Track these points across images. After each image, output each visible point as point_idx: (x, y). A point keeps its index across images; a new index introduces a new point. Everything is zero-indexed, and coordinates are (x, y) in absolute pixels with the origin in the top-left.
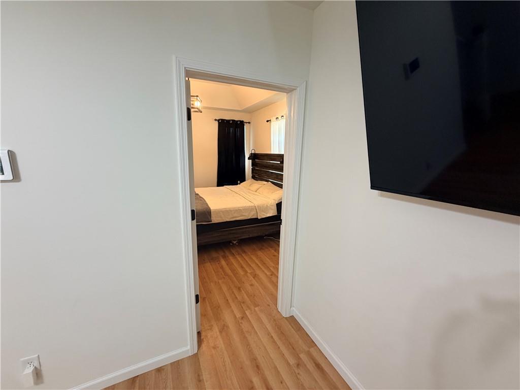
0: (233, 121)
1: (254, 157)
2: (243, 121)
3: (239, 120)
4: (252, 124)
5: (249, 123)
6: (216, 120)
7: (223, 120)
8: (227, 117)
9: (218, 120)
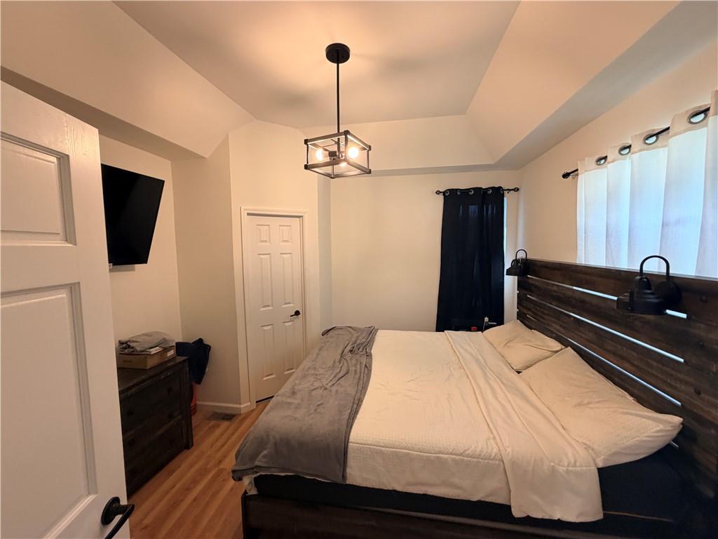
0: (477, 190)
1: (524, 268)
2: (500, 187)
3: (491, 186)
4: (522, 191)
5: (516, 190)
6: (438, 192)
7: (453, 192)
8: (463, 182)
9: (444, 193)
